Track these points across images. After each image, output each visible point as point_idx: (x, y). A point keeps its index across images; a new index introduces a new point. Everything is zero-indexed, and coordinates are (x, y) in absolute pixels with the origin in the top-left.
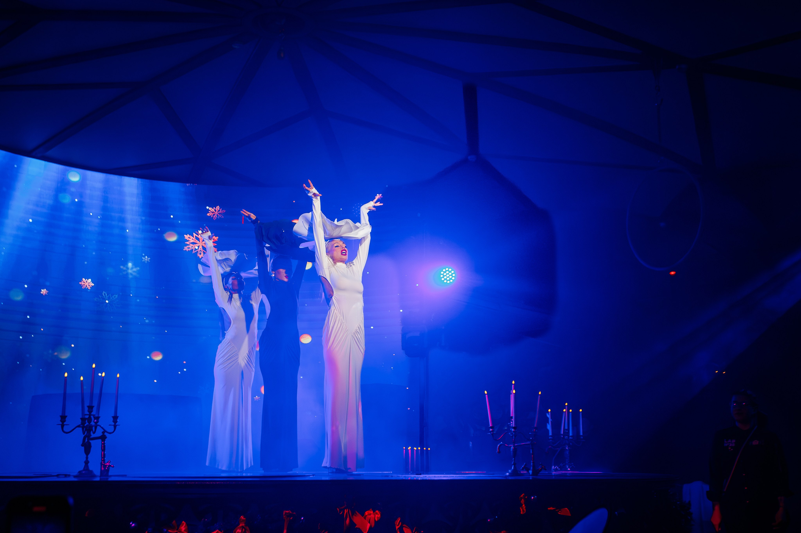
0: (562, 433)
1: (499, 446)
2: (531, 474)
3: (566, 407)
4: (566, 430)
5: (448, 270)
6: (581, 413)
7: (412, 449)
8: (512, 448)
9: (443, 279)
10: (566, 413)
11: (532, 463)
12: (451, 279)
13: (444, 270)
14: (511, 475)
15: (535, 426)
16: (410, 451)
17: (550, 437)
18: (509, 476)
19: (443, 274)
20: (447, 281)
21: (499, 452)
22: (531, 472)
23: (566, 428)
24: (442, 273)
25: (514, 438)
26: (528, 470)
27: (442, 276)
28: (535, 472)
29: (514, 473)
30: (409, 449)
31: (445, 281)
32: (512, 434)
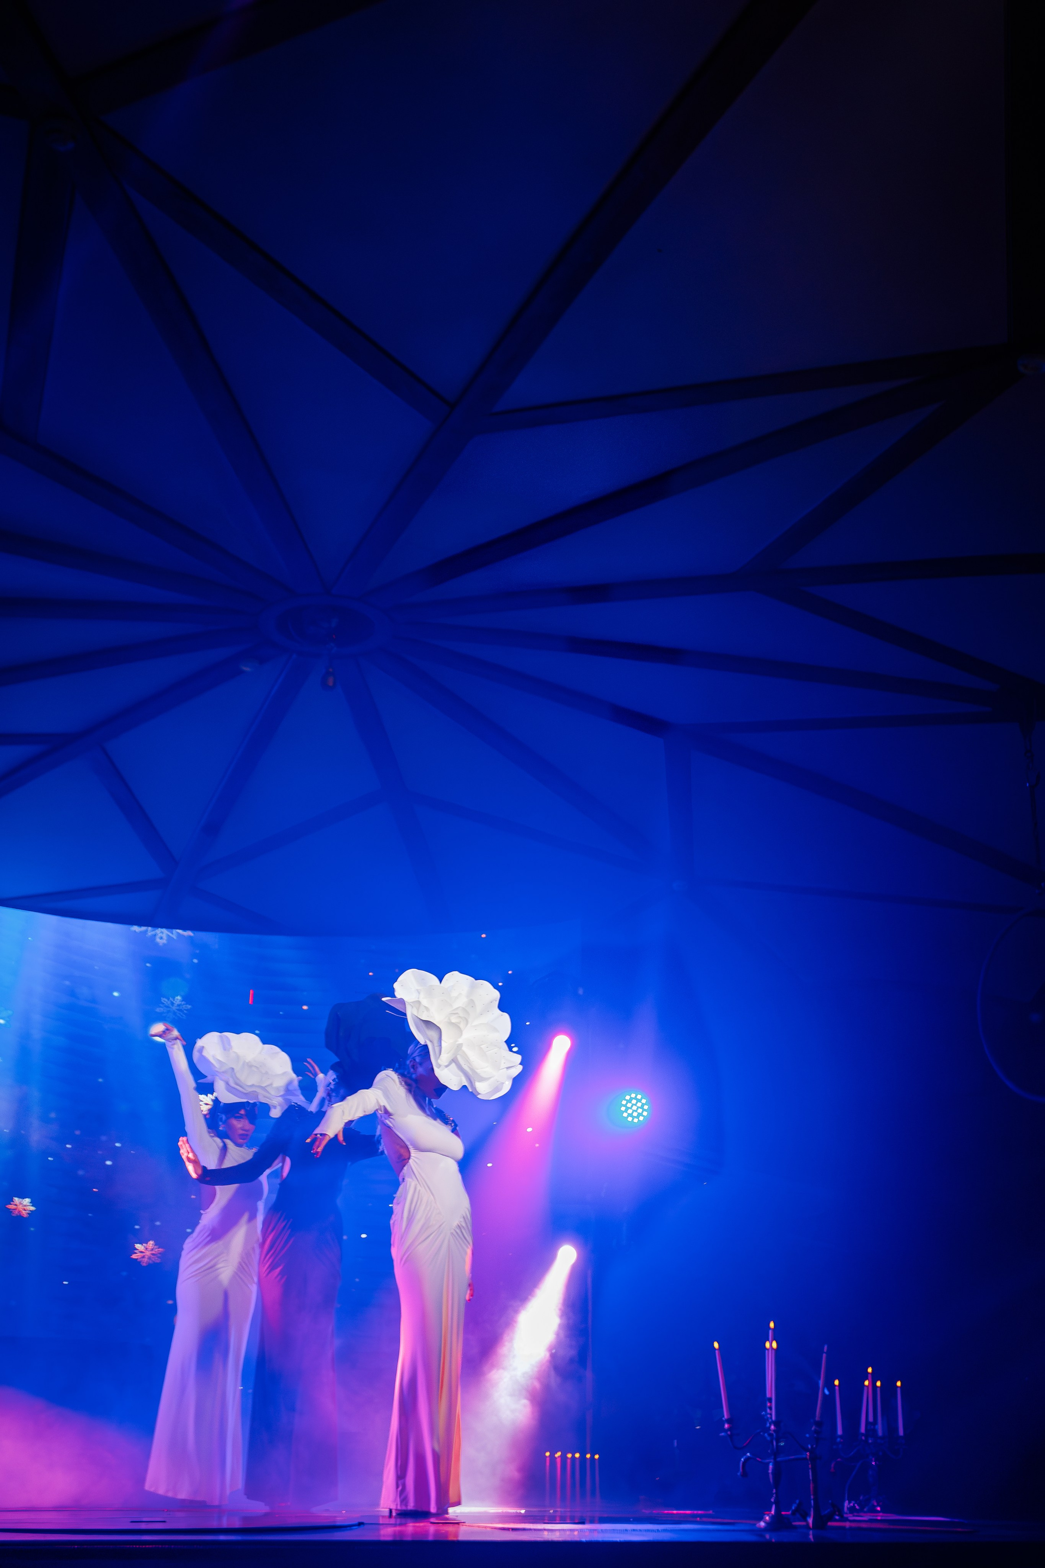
0: (863, 1429)
1: (744, 1463)
2: (811, 1525)
3: (870, 1377)
4: (871, 1423)
5: (635, 1098)
6: (899, 1390)
7: (563, 1456)
8: (771, 1466)
9: (625, 1115)
10: (870, 1388)
11: (812, 1502)
12: (640, 1115)
13: (628, 1097)
14: (771, 1527)
15: (817, 1419)
16: (559, 1460)
17: (839, 1440)
18: (765, 1530)
19: (625, 1106)
20: (634, 1117)
21: (744, 1474)
22: (810, 1520)
23: (871, 1419)
24: (624, 1102)
25: (775, 1443)
26: (804, 1517)
27: (623, 1109)
28: (820, 1523)
29: (777, 1524)
30: (557, 1456)
31: (630, 1119)
32: (770, 1435)
